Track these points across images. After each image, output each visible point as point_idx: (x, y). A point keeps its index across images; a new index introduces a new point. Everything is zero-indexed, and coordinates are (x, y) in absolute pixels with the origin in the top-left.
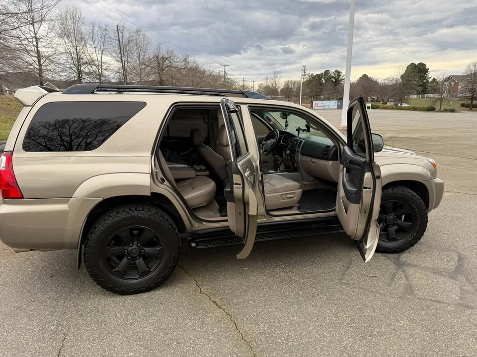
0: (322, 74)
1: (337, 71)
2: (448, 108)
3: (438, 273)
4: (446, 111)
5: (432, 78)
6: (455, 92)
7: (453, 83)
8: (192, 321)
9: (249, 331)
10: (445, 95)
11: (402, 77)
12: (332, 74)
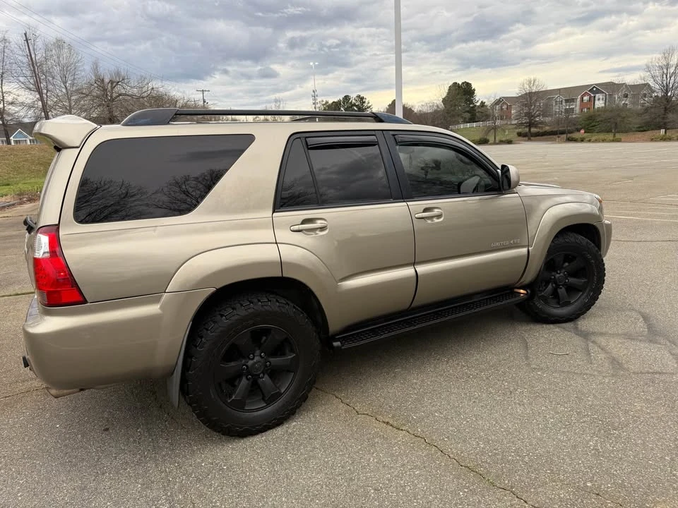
0: (339, 101)
1: (359, 96)
2: (504, 139)
3: (634, 339)
4: (502, 142)
5: (480, 102)
6: (509, 117)
7: (504, 107)
8: (374, 455)
9: (461, 453)
10: (498, 122)
11: (444, 100)
12: (354, 101)
